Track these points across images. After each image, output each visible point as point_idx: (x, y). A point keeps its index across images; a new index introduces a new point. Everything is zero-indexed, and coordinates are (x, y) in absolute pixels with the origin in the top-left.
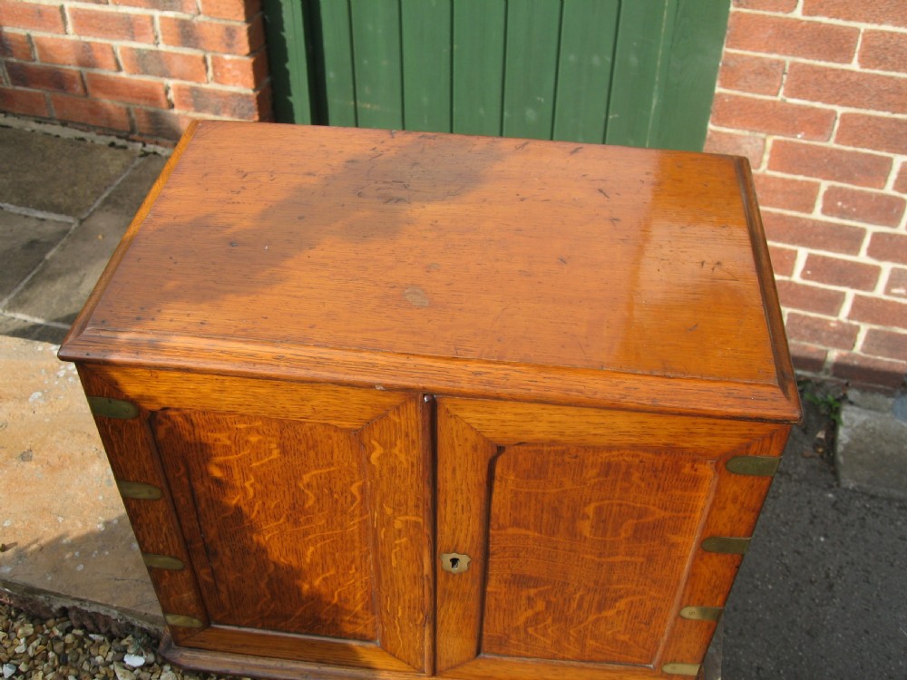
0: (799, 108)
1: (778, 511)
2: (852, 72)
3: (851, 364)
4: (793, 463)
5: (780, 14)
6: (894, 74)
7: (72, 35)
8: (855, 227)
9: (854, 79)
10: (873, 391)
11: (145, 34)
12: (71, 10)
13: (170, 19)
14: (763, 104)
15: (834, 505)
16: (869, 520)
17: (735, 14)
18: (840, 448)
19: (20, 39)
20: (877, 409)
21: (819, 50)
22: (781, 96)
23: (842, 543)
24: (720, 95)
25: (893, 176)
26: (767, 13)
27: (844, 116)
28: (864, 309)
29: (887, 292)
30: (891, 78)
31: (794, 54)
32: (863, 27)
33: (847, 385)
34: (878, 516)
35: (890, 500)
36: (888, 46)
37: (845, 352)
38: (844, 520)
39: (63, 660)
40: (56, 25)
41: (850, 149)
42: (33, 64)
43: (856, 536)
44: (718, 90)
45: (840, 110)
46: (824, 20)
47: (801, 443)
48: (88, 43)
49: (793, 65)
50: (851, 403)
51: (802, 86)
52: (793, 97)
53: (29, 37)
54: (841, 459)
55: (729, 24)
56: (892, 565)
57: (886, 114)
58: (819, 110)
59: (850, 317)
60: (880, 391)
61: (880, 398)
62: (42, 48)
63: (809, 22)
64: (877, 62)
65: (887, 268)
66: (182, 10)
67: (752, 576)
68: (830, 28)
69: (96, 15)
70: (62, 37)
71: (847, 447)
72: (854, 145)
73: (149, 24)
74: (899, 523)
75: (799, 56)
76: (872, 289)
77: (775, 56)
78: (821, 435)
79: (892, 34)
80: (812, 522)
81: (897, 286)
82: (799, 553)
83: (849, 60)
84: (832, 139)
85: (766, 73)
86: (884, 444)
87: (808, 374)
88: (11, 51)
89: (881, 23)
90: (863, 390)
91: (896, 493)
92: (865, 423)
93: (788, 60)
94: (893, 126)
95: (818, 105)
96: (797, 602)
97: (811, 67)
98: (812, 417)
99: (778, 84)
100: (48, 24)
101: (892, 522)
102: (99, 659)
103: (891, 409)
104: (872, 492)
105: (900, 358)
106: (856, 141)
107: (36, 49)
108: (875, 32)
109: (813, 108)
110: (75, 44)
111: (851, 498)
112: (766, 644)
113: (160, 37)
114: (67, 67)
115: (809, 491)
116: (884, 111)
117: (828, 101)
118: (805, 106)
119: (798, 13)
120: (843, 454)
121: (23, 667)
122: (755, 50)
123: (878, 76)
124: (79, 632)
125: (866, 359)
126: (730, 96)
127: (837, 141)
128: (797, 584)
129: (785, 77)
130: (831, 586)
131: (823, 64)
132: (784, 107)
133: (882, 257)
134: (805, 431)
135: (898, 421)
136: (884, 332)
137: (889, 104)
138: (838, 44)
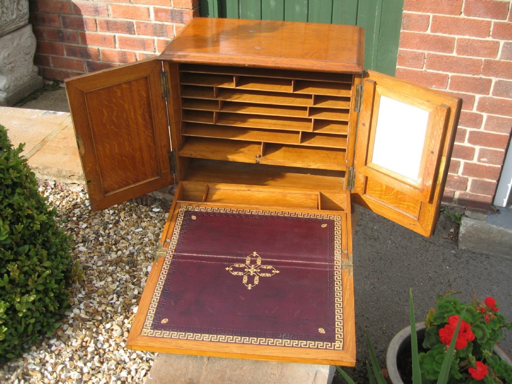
0: (432, 73)
1: (428, 256)
2: (454, 57)
3: (466, 198)
4: (437, 240)
5: (421, 32)
6: (471, 57)
7: (118, 49)
8: (461, 129)
9: (454, 60)
10: (477, 211)
11: (150, 47)
12: (118, 37)
13: (162, 40)
14: (417, 73)
15: (455, 255)
16: (471, 261)
17: (402, 33)
18: (460, 235)
19: (95, 51)
20: (479, 219)
21: (439, 48)
22: (424, 69)
23: (457, 269)
24: (398, 69)
25: (476, 104)
26: (416, 32)
27: (452, 76)
28: (470, 169)
29: (479, 160)
30: (470, 59)
31: (428, 50)
32: (457, 37)
33: (465, 209)
34: (475, 260)
35: (482, 255)
36: (468, 45)
37: (462, 192)
38: (459, 261)
39: (131, 210)
40: (111, 44)
41: (456, 92)
42: (98, 62)
43: (464, 267)
44: (397, 67)
45: (450, 74)
46: (440, 34)
47: (442, 233)
48: (124, 52)
49: (428, 54)
50: (467, 216)
51: (433, 64)
52: (430, 69)
53: (99, 49)
54: (460, 239)
55: (400, 37)
56: (480, 279)
57: (470, 76)
58: (441, 74)
59: (463, 174)
60: (480, 212)
61: (480, 215)
62: (104, 54)
63: (434, 35)
64: (464, 52)
65: (477, 148)
66: (167, 36)
67: (414, 280)
68: (443, 38)
69: (129, 39)
70: (113, 49)
71: (464, 235)
72: (458, 90)
73: (152, 43)
74: (485, 263)
75: (430, 50)
76: (472, 159)
77: (420, 51)
78: (452, 230)
79: (469, 39)
80: (443, 261)
81: (483, 157)
82: (436, 272)
83: (452, 52)
84: (448, 88)
85: (417, 58)
86: (481, 234)
87: (446, 204)
88: (90, 56)
89: (464, 35)
90: (473, 211)
91: (485, 252)
92: (473, 225)
93: (426, 52)
94: (473, 80)
95: (440, 72)
96: (434, 291)
97: (436, 55)
98: (448, 222)
99: (423, 63)
100: (108, 43)
101: (481, 262)
102: (143, 210)
103: (485, 219)
104: (473, 251)
105: (488, 195)
106: (458, 88)
107: (101, 54)
108: (462, 39)
109: (438, 74)
110: (119, 52)
111: (463, 253)
112: (418, 305)
113: (157, 49)
114: (114, 63)
115: (443, 250)
116: (469, 74)
117: (444, 70)
118: (435, 73)
119: (429, 32)
120: (461, 237)
121: (116, 212)
122: (412, 49)
123: (465, 58)
124: (136, 204)
125: (473, 195)
126: (403, 69)
127: (450, 89)
128: (434, 284)
129: (425, 60)
130: (450, 285)
131: (441, 54)
132: (426, 74)
133: (475, 143)
134: (444, 228)
135: (488, 224)
136: (479, 181)
137: (471, 71)
138: (446, 45)
